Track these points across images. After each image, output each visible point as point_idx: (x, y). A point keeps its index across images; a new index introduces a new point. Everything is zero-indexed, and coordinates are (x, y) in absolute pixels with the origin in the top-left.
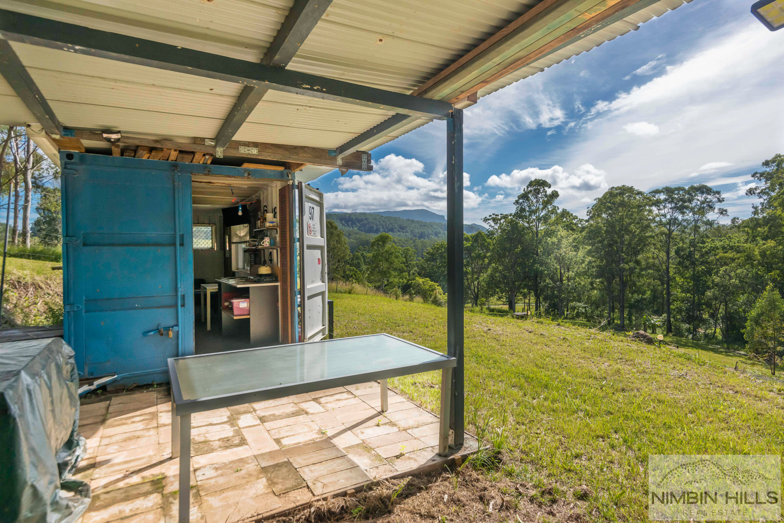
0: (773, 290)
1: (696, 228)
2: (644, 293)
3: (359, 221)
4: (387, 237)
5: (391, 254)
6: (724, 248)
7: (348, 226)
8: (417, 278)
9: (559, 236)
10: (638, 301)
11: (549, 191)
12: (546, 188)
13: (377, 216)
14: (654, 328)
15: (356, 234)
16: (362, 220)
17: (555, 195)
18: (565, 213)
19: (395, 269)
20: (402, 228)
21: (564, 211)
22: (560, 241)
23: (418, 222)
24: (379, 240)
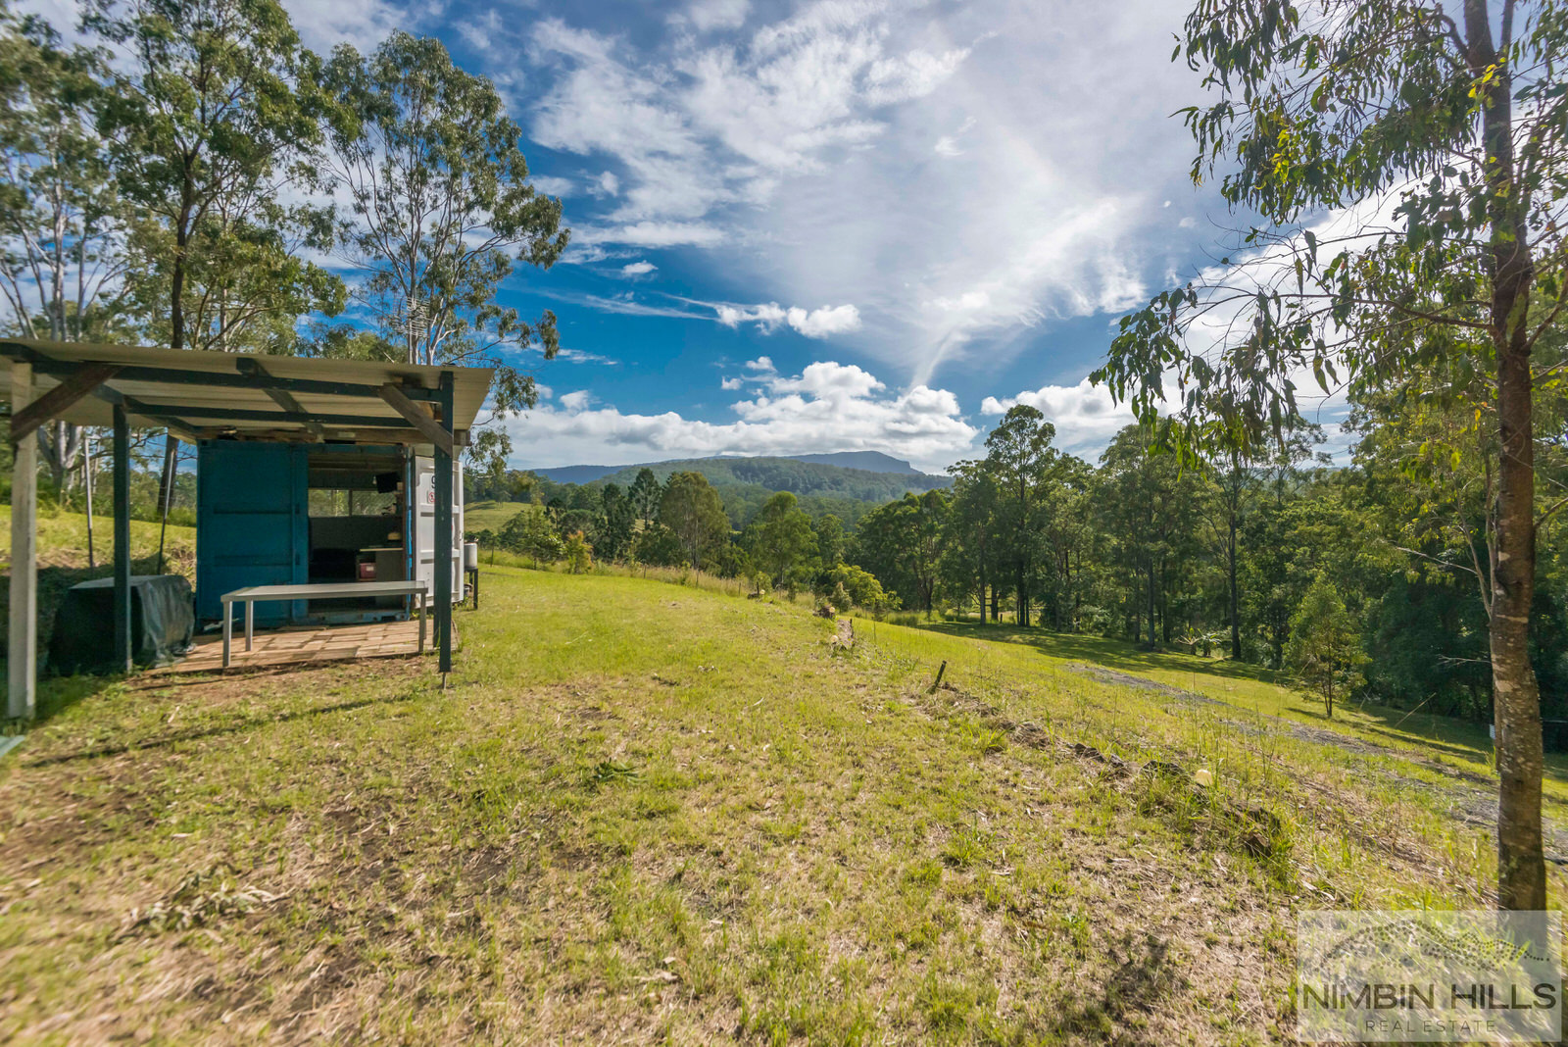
0: (1325, 583)
1: (1280, 484)
2: (1194, 591)
3: (764, 470)
4: (788, 499)
5: (795, 525)
6: (1309, 517)
7: (746, 479)
8: (840, 566)
9: (1052, 498)
10: (1183, 604)
11: (1041, 424)
12: (1036, 420)
13: (797, 462)
14: (1207, 648)
15: (758, 492)
16: (770, 469)
17: (1049, 430)
18: (1067, 460)
19: (802, 551)
20: (836, 483)
21: (1066, 457)
22: (1053, 505)
23: (863, 472)
24: (775, 504)
